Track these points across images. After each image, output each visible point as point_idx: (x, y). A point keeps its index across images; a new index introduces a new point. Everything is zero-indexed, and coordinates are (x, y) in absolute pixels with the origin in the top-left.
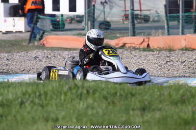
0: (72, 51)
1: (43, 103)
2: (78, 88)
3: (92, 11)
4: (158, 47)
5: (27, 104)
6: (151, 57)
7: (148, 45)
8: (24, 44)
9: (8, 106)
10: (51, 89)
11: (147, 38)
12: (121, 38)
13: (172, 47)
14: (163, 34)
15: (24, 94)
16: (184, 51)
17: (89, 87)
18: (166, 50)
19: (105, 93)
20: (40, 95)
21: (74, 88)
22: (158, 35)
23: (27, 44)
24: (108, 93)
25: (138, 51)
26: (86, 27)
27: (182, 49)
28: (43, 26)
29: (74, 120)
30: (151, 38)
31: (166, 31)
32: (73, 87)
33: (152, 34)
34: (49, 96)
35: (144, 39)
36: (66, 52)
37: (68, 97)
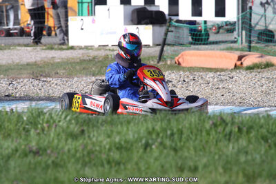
0: (218, 73)
1: (176, 145)
2: (227, 124)
3: (248, 16)
5: (153, 147)
8: (152, 63)
9: (128, 150)
10: (187, 125)
15: (150, 133)
17: (242, 123)
19: (264, 131)
20: (172, 134)
21: (220, 125)
23: (156, 63)
24: (268, 131)
26: (240, 38)
28: (179, 37)
29: (221, 170)
32: (218, 123)
34: (184, 136)
36: (211, 74)
37: (211, 137)
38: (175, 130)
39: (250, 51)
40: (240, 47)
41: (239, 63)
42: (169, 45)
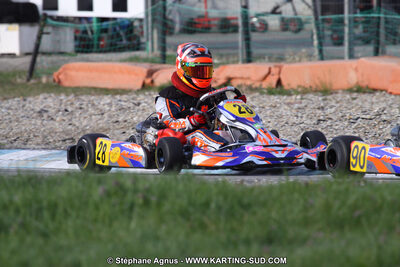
0: (118, 97)
1: (47, 227)
2: (125, 193)
3: (160, 9)
4: (299, 86)
6: (284, 110)
7: (279, 82)
8: (19, 80)
10: (64, 194)
11: (276, 66)
12: (221, 67)
13: (328, 86)
14: (310, 57)
15: (5, 208)
16: (355, 95)
17: (148, 190)
18: (316, 91)
19: (183, 202)
20: (39, 210)
21: (116, 193)
22: (300, 61)
23: (25, 81)
24: (190, 203)
25: (257, 94)
26: (149, 44)
27: (350, 91)
28: (59, 41)
30: (286, 66)
31: (316, 52)
32: (112, 191)
33: (287, 57)
34: (60, 210)
35: (270, 69)
36: (107, 99)
37: (101, 213)
38: (45, 203)
39: (164, 63)
40: (151, 56)
41: (148, 81)
42: (44, 54)
